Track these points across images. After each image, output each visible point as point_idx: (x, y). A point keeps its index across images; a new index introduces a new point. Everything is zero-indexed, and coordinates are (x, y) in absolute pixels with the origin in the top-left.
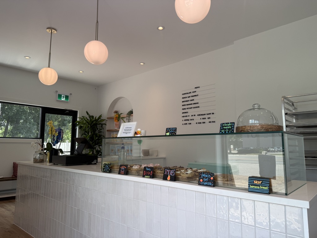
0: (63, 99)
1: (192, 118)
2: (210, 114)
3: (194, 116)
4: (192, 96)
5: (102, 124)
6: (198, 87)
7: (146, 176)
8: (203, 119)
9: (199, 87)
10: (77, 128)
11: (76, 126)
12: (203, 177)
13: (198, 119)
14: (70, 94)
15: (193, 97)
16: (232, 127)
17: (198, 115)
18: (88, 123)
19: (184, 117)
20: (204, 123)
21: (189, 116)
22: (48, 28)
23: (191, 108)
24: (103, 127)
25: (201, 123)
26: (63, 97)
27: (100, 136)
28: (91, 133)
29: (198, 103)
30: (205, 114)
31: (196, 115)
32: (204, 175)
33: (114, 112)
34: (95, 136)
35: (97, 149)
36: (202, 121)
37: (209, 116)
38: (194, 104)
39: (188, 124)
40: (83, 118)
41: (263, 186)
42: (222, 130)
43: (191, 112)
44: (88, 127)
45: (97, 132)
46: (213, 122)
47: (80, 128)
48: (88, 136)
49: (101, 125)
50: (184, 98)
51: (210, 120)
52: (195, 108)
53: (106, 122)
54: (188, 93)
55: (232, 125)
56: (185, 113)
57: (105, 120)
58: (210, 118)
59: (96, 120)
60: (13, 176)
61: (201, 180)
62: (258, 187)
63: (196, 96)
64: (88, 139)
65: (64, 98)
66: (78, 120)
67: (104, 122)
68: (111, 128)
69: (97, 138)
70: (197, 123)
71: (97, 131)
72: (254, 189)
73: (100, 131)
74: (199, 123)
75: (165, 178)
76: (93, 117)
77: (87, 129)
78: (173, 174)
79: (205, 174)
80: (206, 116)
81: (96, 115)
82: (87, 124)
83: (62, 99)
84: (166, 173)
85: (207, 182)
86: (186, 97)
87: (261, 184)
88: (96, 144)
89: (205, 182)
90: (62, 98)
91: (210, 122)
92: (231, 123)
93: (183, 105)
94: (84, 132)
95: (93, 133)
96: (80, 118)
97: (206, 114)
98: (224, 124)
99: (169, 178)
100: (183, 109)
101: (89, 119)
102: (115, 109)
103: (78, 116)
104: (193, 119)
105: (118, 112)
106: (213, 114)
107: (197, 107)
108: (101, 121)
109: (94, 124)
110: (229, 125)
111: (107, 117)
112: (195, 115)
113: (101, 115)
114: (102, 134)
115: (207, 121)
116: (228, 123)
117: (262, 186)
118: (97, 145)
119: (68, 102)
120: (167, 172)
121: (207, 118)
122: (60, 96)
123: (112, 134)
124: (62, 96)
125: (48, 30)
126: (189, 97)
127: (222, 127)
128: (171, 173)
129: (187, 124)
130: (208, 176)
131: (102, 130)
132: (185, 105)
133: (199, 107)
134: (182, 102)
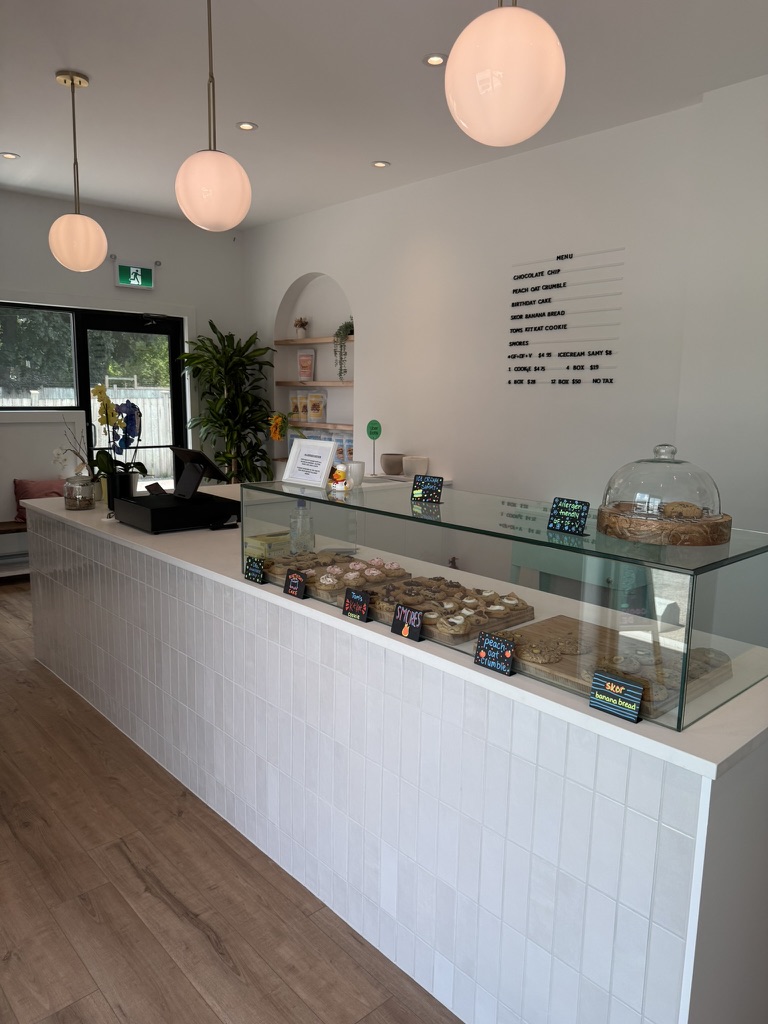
0: (136, 282)
1: (540, 362)
2: (598, 353)
3: (545, 358)
4: (547, 287)
5: (261, 364)
6: (566, 257)
7: (352, 615)
8: (575, 368)
9: (571, 256)
10: (187, 373)
11: (184, 369)
12: (488, 645)
13: (558, 368)
14: (156, 263)
15: (548, 291)
16: (580, 516)
17: (559, 355)
18: (217, 361)
19: (514, 357)
20: (578, 382)
21: (530, 356)
22: (60, 73)
23: (540, 329)
24: (263, 371)
25: (566, 382)
26: (136, 274)
27: (257, 400)
28: (228, 391)
29: (563, 313)
30: (583, 354)
31: (555, 353)
32: (490, 642)
33: (296, 326)
34: (239, 400)
35: (248, 440)
36: (573, 375)
37: (594, 360)
38: (549, 314)
39: (525, 381)
40: (200, 344)
41: (626, 701)
42: (554, 516)
43: (538, 342)
44: (219, 372)
45: (246, 387)
46: (606, 381)
47: (196, 373)
48: (221, 402)
49: (257, 366)
50: (520, 291)
51: (596, 374)
52: (552, 328)
53: (272, 356)
54: (532, 275)
55: (582, 511)
56: (520, 343)
57: (268, 348)
58: (598, 366)
59: (240, 351)
60: (19, 520)
61: (483, 654)
62: (614, 701)
63: (558, 286)
64: (221, 412)
65: (139, 278)
66: (187, 350)
67: (266, 357)
68: (289, 377)
69: (247, 409)
70: (553, 382)
71: (247, 383)
72: (602, 702)
73: (255, 384)
74: (560, 382)
75: (397, 629)
76: (231, 337)
77: (215, 381)
78: (417, 622)
79: (495, 640)
80: (587, 361)
81: (241, 337)
82: (215, 363)
83: (133, 282)
84: (399, 617)
85: (495, 661)
86: (527, 290)
87: (622, 694)
88: (245, 427)
89: (491, 660)
90: (132, 277)
91: (595, 381)
92: (580, 503)
93: (514, 318)
94: (208, 386)
95: (233, 391)
96: (190, 343)
97: (586, 353)
98: (562, 500)
99: (406, 630)
100: (512, 330)
101: (220, 346)
102: (299, 314)
103: (186, 339)
104: (543, 369)
105: (307, 323)
106: (609, 353)
107: (559, 327)
108: (257, 353)
109: (237, 364)
110: (575, 507)
111: (275, 339)
112: (549, 355)
113: (256, 334)
114: (262, 394)
115: (587, 375)
116: (573, 502)
117: (623, 700)
118: (249, 430)
119: (149, 291)
120: (403, 615)
121: (587, 367)
122: (124, 272)
123: (291, 396)
124: (133, 270)
125: (60, 79)
126: (536, 289)
127: (556, 509)
128: (411, 619)
129: (521, 382)
130: (499, 646)
131: (261, 383)
132: (521, 317)
133: (565, 327)
134: (513, 305)
